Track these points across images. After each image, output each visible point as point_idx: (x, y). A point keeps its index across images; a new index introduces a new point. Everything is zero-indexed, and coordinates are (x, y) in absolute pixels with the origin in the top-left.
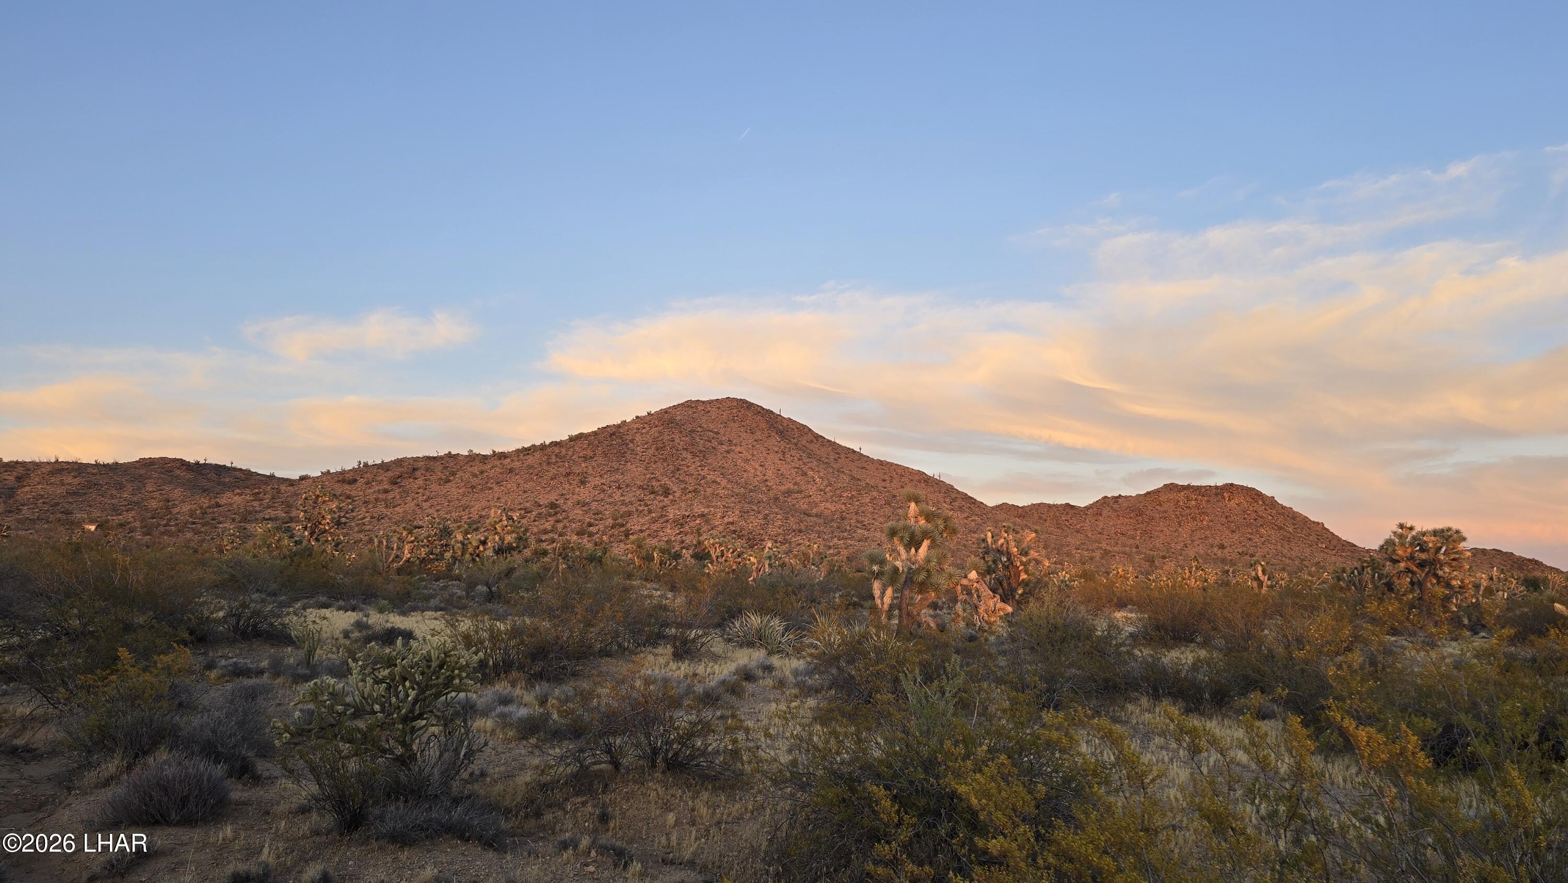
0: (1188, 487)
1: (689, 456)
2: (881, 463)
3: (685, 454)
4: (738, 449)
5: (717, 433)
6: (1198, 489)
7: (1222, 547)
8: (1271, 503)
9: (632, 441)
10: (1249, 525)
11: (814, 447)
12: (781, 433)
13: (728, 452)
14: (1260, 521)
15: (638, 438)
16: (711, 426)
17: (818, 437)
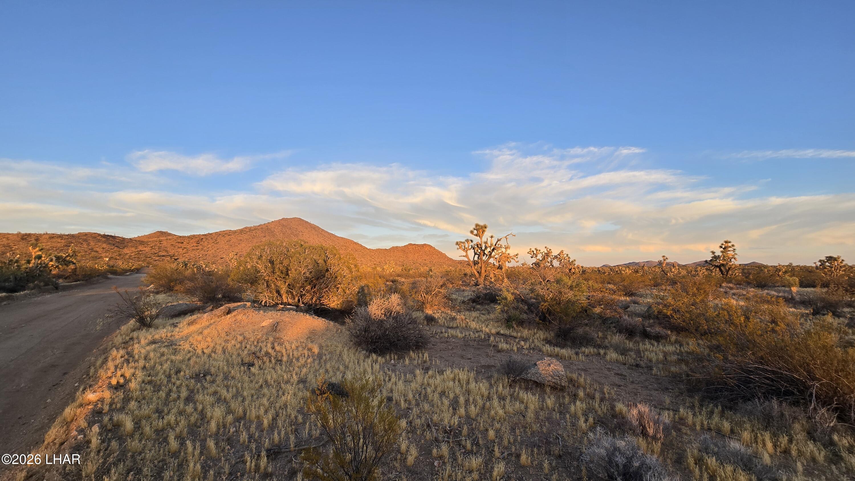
0: (415, 244)
1: (293, 236)
2: (342, 238)
3: (292, 236)
4: (305, 234)
5: (297, 229)
6: (418, 245)
7: (425, 260)
8: (434, 249)
9: (274, 231)
10: (431, 254)
11: (323, 233)
12: (314, 228)
13: (303, 235)
14: (433, 254)
15: (275, 230)
16: (294, 227)
17: (323, 230)
